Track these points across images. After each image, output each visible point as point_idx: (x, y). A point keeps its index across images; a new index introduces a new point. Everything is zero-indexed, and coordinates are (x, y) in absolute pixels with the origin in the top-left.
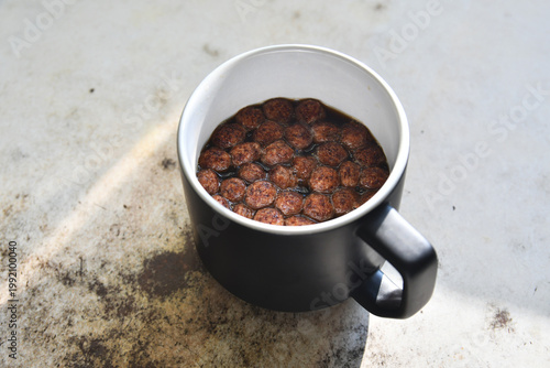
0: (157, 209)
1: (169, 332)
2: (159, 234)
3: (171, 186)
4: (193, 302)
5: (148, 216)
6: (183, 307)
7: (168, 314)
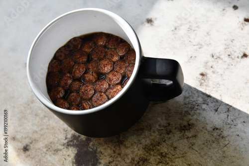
0: (49, 158)
1: (117, 163)
2: (64, 159)
3: (39, 149)
4: (105, 149)
5: (52, 163)
6: (106, 154)
7: (108, 162)
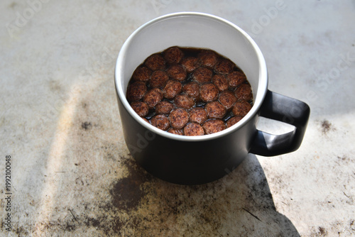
0: (97, 156)
1: (152, 226)
2: (108, 171)
3: (97, 138)
4: (154, 201)
5: (94, 163)
6: (151, 207)
7: (144, 216)
